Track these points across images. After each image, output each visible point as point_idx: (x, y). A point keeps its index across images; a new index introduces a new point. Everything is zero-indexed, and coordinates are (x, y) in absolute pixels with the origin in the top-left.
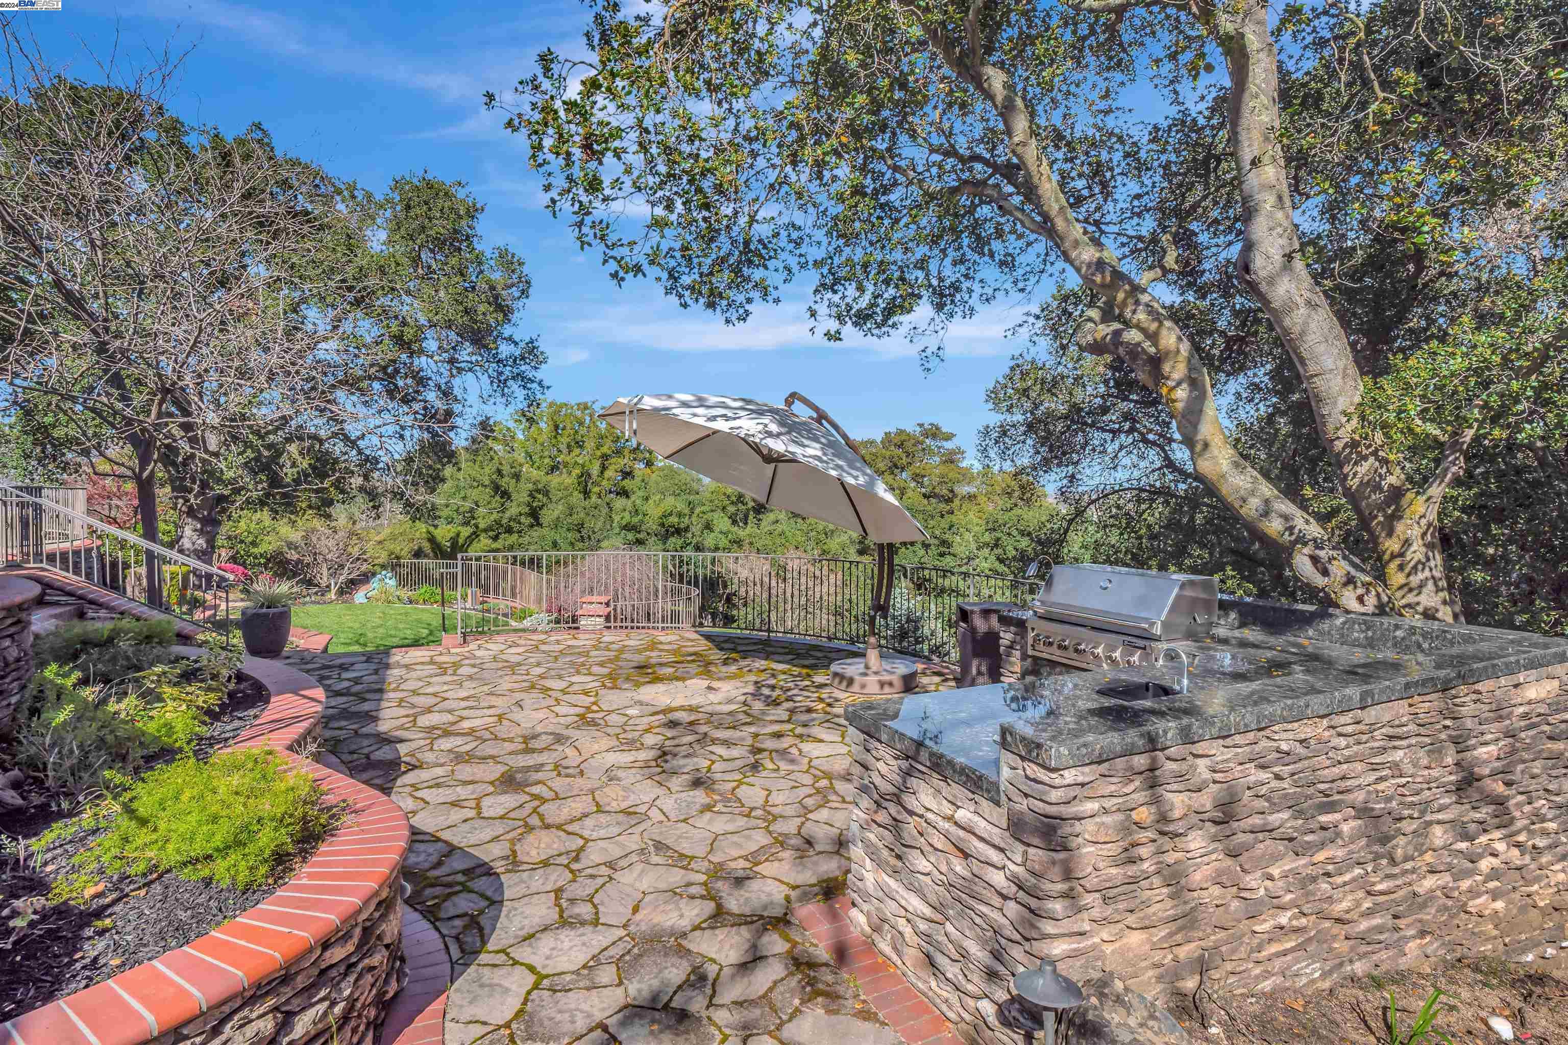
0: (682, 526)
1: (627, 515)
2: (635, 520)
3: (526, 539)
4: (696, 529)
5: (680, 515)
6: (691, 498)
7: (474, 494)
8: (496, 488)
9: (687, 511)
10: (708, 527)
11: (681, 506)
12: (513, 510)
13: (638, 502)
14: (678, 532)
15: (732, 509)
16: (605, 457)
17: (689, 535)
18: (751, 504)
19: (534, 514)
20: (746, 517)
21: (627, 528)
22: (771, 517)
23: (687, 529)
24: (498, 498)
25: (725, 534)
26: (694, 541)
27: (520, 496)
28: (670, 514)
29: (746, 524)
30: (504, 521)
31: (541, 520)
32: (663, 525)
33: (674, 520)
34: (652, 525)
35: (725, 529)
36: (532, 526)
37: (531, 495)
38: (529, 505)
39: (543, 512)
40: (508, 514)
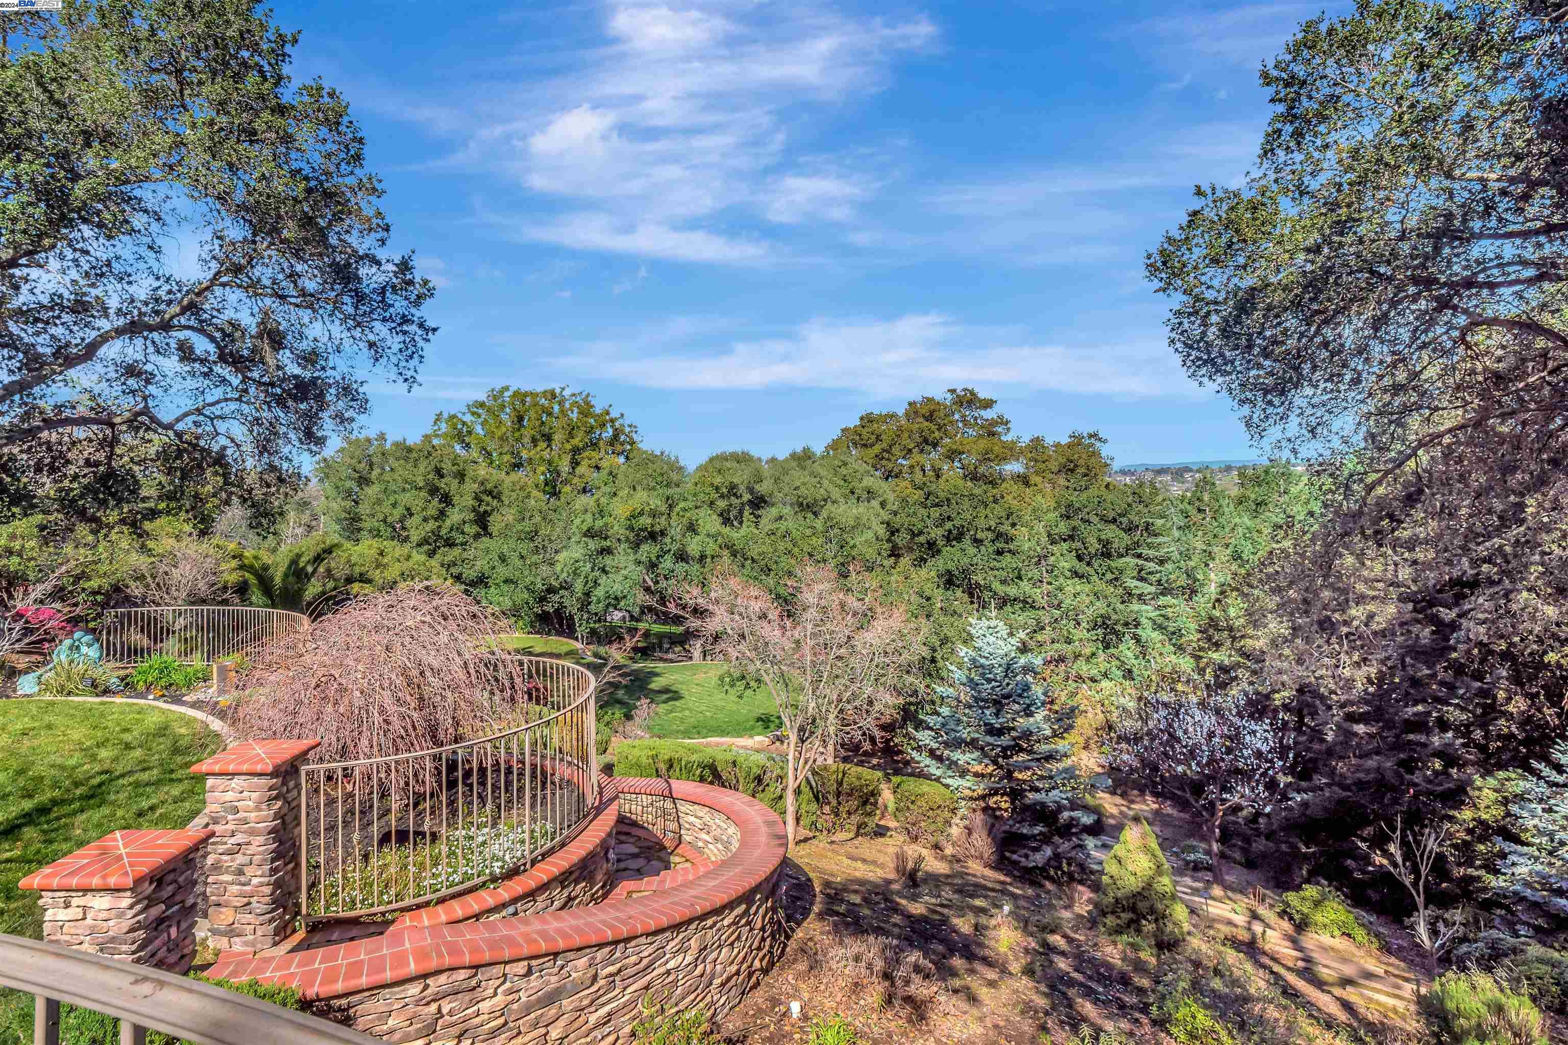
0: (657, 528)
1: (589, 517)
2: (599, 523)
3: (471, 553)
4: (676, 530)
5: (654, 514)
6: (670, 492)
7: (407, 498)
8: (433, 491)
9: (664, 508)
10: (692, 528)
11: (656, 502)
12: (454, 516)
13: (603, 500)
14: (653, 536)
15: (722, 504)
16: (576, 451)
17: (668, 540)
18: (747, 497)
19: (482, 521)
20: (741, 512)
21: (590, 533)
22: (774, 512)
23: (663, 533)
24: (435, 502)
25: (714, 537)
26: (675, 547)
27: (464, 497)
28: (641, 514)
29: (741, 523)
30: (443, 532)
31: (491, 529)
32: (631, 528)
33: (645, 521)
34: (618, 529)
35: (713, 531)
36: (477, 536)
37: (477, 498)
38: (474, 510)
39: (491, 519)
40: (448, 523)
